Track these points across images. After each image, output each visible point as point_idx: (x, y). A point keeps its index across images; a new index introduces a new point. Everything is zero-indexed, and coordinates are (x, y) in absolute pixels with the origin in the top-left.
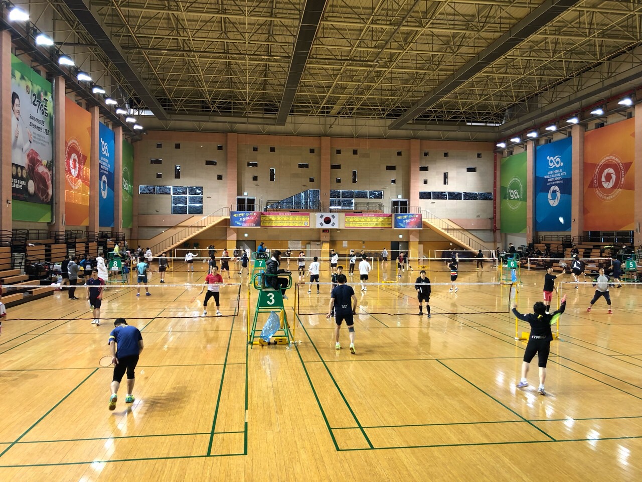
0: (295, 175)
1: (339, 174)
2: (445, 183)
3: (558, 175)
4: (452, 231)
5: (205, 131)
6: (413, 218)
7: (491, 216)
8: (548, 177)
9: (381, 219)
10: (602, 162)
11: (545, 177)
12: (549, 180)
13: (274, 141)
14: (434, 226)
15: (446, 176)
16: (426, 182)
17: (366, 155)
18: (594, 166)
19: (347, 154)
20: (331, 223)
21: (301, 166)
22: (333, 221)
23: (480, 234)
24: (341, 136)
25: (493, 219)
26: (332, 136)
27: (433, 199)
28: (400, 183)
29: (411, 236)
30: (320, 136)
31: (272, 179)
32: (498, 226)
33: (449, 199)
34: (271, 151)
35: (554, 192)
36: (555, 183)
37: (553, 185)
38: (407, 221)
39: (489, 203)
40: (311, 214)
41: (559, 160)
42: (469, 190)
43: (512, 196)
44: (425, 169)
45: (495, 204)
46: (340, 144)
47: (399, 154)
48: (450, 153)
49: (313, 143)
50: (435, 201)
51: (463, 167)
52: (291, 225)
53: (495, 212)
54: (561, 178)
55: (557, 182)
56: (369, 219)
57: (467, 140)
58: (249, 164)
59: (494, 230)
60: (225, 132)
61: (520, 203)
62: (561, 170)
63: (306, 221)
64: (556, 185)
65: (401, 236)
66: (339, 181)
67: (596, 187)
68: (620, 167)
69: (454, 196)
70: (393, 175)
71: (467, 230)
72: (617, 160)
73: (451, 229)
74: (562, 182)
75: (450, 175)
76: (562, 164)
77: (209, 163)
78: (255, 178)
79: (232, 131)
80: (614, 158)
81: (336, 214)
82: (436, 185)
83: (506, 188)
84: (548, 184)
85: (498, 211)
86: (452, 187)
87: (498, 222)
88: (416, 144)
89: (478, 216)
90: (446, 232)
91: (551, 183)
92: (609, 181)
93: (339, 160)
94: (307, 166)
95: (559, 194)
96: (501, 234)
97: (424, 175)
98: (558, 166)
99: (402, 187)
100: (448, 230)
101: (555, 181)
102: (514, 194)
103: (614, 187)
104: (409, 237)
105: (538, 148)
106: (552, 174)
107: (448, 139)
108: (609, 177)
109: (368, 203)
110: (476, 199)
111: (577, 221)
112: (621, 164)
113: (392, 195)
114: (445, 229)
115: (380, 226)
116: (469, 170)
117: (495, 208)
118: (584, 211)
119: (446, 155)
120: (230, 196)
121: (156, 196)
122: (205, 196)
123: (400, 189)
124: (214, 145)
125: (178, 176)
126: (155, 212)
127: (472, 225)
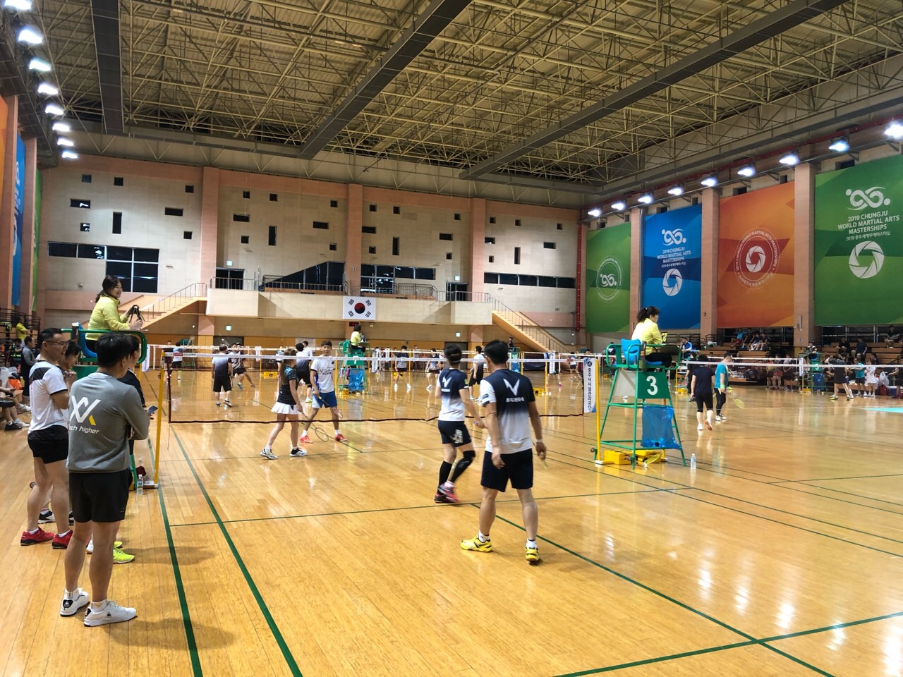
0: (309, 239)
1: (374, 240)
2: (517, 262)
3: (679, 254)
4: (528, 329)
5: (167, 161)
7: (574, 309)
8: (663, 257)
10: (746, 238)
11: (659, 257)
12: (664, 261)
13: (277, 185)
14: (506, 321)
15: (517, 251)
16: (491, 260)
17: (412, 216)
18: (736, 243)
19: (384, 213)
20: (365, 312)
21: (317, 225)
22: (367, 308)
23: (558, 334)
24: (377, 185)
25: (576, 313)
26: (366, 184)
27: (501, 283)
28: (457, 258)
29: (473, 335)
30: (347, 182)
31: (272, 241)
32: (582, 323)
33: (520, 284)
34: (271, 199)
35: (673, 277)
36: (674, 265)
37: (670, 268)
39: (572, 291)
41: (679, 234)
42: (546, 273)
43: (604, 283)
44: (490, 240)
45: (578, 293)
46: (376, 197)
47: (457, 217)
48: (523, 220)
49: (336, 192)
50: (502, 286)
51: (539, 241)
53: (578, 304)
54: (683, 258)
55: (678, 264)
57: (544, 204)
58: (238, 218)
59: (577, 329)
60: (201, 165)
61: (618, 292)
62: (683, 249)
64: (676, 267)
65: (458, 335)
66: (373, 250)
67: (739, 271)
68: (772, 245)
69: (528, 280)
70: (448, 246)
71: (543, 328)
72: (767, 235)
73: (527, 326)
74: (684, 263)
75: (522, 252)
76: (685, 240)
77: (169, 212)
78: (245, 240)
79: (211, 165)
80: (762, 233)
81: (372, 300)
82: (505, 265)
83: (596, 272)
84: (663, 266)
85: (582, 302)
86: (524, 269)
87: (582, 318)
88: (480, 204)
89: (558, 309)
90: (520, 330)
91: (668, 265)
92: (757, 263)
93: (374, 219)
94: (326, 226)
95: (680, 281)
96: (586, 334)
97: (489, 249)
98: (678, 243)
99: (461, 264)
100: (522, 327)
101: (674, 262)
102: (608, 280)
103: (764, 270)
104: (469, 336)
105: (647, 218)
106: (670, 253)
107: (521, 202)
108: (755, 258)
109: (415, 286)
110: (554, 285)
111: (710, 315)
112: (773, 241)
113: (447, 274)
114: (519, 326)
116: (549, 245)
117: (578, 298)
118: (719, 302)
119: (518, 223)
120: (205, 265)
121: (78, 260)
122: (162, 263)
123: (458, 268)
124: (182, 184)
125: (117, 229)
126: (77, 287)
127: (550, 322)
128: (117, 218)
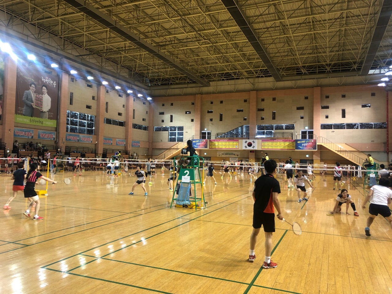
0: (235, 117)
1: (263, 114)
2: (344, 116)
4: (344, 152)
5: (186, 95)
6: (310, 142)
7: (385, 141)
9: (287, 143)
13: (223, 97)
15: (343, 111)
17: (282, 101)
19: (268, 101)
20: (252, 146)
21: (238, 111)
24: (265, 89)
25: (386, 143)
26: (257, 90)
27: (334, 129)
28: (306, 118)
30: (249, 91)
31: (221, 120)
32: (390, 149)
33: (347, 129)
34: (221, 103)
38: (305, 145)
39: (384, 131)
40: (240, 140)
42: (364, 121)
44: (327, 107)
45: (388, 131)
46: (264, 95)
47: (306, 98)
48: (346, 94)
49: (245, 96)
51: (358, 104)
52: (227, 147)
53: (388, 138)
56: (278, 144)
57: (361, 83)
58: (209, 112)
59: (387, 152)
60: (194, 94)
63: (236, 145)
65: (307, 156)
66: (263, 119)
69: (351, 126)
70: (301, 113)
71: (362, 152)
75: (346, 111)
77: (187, 113)
78: (211, 120)
79: (199, 93)
81: (256, 141)
82: (336, 118)
85: (390, 137)
86: (348, 120)
87: (390, 145)
88: (317, 90)
89: (373, 141)
90: (339, 153)
93: (263, 105)
94: (242, 111)
97: (325, 112)
99: (309, 121)
100: (340, 151)
107: (345, 85)
109: (283, 133)
110: (372, 128)
113: (301, 127)
114: (338, 151)
115: (286, 148)
116: (364, 106)
117: (388, 134)
119: (344, 96)
120: (196, 131)
121: (161, 132)
122: (184, 131)
123: (307, 123)
124: (190, 102)
125: (171, 121)
126: (160, 141)
127: (367, 148)
128: (172, 116)
